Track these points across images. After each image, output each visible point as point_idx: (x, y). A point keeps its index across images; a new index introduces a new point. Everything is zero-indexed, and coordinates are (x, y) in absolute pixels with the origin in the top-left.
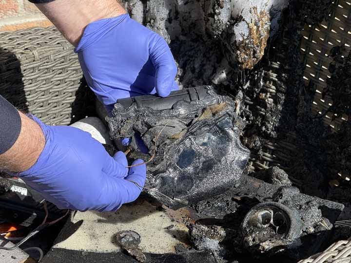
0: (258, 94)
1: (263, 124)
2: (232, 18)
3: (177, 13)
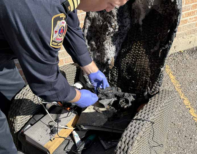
0: (113, 73)
1: (114, 79)
2: (107, 59)
3: (95, 59)
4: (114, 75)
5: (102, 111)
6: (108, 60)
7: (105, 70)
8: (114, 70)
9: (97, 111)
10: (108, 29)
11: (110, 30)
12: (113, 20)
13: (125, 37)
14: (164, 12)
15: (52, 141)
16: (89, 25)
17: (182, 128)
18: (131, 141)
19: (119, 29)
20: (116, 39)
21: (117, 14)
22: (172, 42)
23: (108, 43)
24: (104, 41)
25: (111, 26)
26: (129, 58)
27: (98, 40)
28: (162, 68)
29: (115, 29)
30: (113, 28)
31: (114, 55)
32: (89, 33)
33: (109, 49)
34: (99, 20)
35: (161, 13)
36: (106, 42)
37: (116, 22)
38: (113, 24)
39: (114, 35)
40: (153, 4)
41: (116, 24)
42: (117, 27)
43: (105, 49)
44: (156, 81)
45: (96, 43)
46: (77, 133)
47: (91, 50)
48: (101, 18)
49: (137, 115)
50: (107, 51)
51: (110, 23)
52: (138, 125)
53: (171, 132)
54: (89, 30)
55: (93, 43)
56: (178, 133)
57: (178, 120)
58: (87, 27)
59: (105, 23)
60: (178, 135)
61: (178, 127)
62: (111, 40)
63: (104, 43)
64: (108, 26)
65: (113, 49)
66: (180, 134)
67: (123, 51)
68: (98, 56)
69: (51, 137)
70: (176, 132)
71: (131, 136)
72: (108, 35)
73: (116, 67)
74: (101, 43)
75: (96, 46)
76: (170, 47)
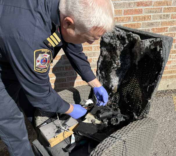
1: (116, 101)
3: (104, 84)
4: (117, 98)
5: (96, 124)
6: (112, 86)
7: (111, 94)
8: (117, 95)
9: (93, 123)
10: (113, 65)
11: (114, 66)
12: (117, 59)
13: (126, 71)
14: (154, 58)
15: (55, 138)
16: (102, 60)
17: (171, 150)
18: (101, 153)
19: (121, 65)
20: (120, 73)
21: (120, 55)
22: (158, 81)
23: (113, 75)
24: (110, 73)
25: (115, 63)
26: (129, 88)
27: (107, 71)
28: (149, 100)
29: (118, 65)
30: (116, 64)
31: (118, 84)
32: (101, 66)
33: (113, 79)
34: (108, 58)
35: (152, 58)
36: (111, 73)
37: (119, 60)
38: (117, 62)
39: (117, 69)
40: (144, 51)
41: (119, 62)
42: (120, 64)
43: (111, 78)
44: (144, 109)
45: (105, 73)
46: (75, 136)
47: (102, 78)
48: (110, 56)
49: (114, 133)
50: (112, 80)
51: (115, 61)
52: (111, 141)
53: (161, 151)
54: (101, 64)
55: (103, 73)
56: (166, 153)
57: (170, 143)
58: (100, 61)
59: (111, 60)
60: (165, 154)
61: (168, 149)
62: (115, 72)
63: (110, 74)
64: (113, 62)
65: (117, 79)
66: (167, 155)
67: (124, 81)
68: (106, 83)
69: (55, 135)
70: (165, 153)
71: (102, 149)
72: (113, 69)
73: (118, 93)
74: (109, 73)
75: (105, 75)
76: (156, 85)
